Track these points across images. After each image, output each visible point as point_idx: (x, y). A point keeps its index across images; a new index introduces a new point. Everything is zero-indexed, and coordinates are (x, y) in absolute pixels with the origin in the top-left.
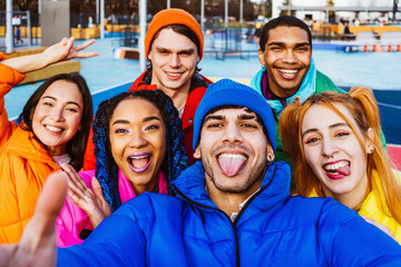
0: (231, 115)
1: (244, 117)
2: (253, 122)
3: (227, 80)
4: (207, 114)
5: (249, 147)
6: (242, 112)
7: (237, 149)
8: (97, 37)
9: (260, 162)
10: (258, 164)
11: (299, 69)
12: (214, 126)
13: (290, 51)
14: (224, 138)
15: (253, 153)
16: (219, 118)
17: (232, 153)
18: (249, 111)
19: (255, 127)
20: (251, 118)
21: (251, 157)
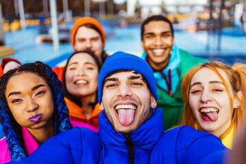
0: (123, 77)
1: (133, 78)
2: (139, 81)
3: (120, 52)
4: (106, 77)
5: (137, 98)
6: (131, 74)
7: (128, 101)
8: (20, 29)
9: (146, 109)
10: (145, 111)
11: (165, 49)
12: (111, 86)
13: (158, 37)
14: (118, 94)
15: (141, 104)
16: (114, 79)
17: (125, 104)
18: (136, 73)
19: (141, 84)
20: (138, 78)
21: (139, 107)
